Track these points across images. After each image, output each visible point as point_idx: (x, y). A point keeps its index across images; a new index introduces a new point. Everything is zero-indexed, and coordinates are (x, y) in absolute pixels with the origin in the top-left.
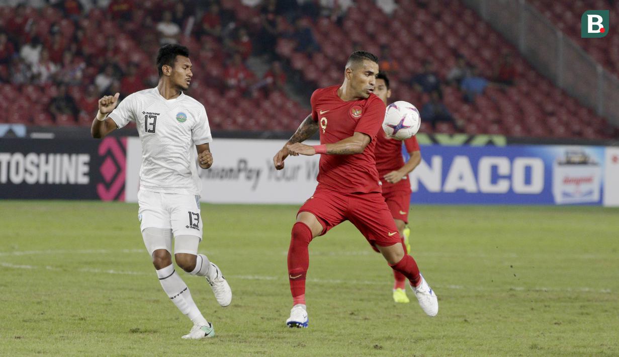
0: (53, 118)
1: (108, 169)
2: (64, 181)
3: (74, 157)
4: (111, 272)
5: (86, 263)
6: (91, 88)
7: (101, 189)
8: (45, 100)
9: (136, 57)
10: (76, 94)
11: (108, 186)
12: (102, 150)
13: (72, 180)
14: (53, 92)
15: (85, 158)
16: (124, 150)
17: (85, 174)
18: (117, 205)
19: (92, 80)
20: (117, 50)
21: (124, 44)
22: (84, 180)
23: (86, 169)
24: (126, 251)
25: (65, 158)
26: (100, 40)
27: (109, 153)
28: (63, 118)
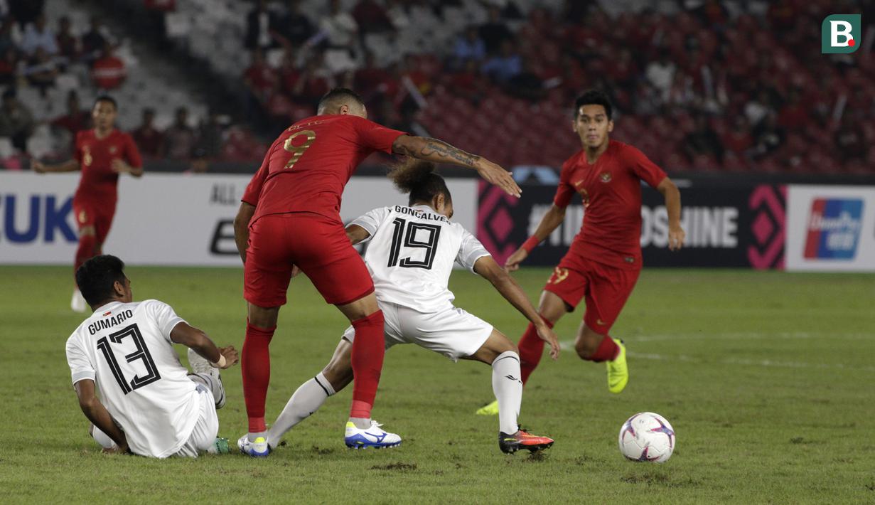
0: (689, 160)
1: (762, 228)
2: (704, 242)
3: (717, 213)
4: (766, 362)
5: (734, 351)
6: (740, 122)
7: (753, 254)
8: (679, 135)
9: (799, 80)
10: (720, 129)
11: (762, 249)
12: (755, 201)
13: (715, 241)
14: (690, 125)
15: (731, 213)
16: (782, 201)
17: (732, 234)
18: (774, 275)
19: (740, 109)
20: (773, 70)
21: (783, 62)
22: (730, 242)
23: (731, 227)
24: (786, 335)
25: (706, 213)
26: (751, 57)
27: (764, 206)
28: (703, 161)
